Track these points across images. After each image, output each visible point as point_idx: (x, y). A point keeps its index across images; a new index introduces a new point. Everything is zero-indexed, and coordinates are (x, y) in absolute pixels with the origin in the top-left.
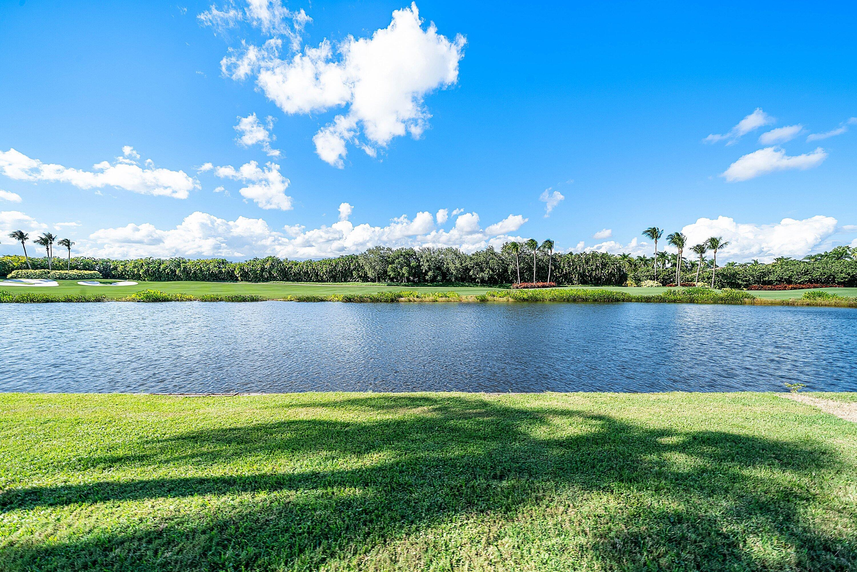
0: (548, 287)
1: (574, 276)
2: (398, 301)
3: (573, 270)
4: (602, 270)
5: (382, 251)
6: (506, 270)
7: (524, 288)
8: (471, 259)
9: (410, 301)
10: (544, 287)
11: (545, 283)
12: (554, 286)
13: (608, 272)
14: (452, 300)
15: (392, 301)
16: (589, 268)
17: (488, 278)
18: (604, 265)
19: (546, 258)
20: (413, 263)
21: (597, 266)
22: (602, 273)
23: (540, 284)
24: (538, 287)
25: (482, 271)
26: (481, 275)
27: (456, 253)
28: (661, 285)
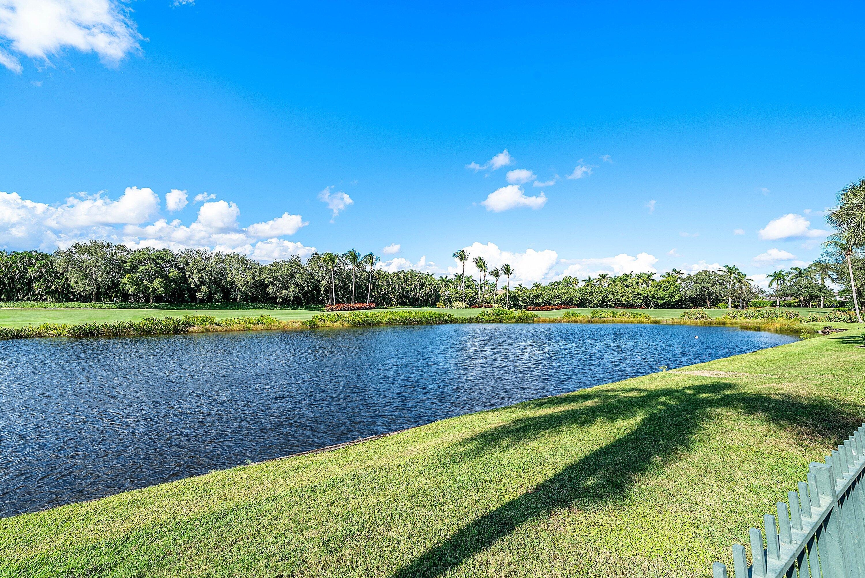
0: (368, 309)
1: (393, 296)
2: (186, 332)
3: (392, 289)
4: (420, 290)
5: (108, 251)
6: (316, 288)
7: (341, 310)
8: (270, 271)
9: (208, 331)
10: (364, 308)
11: (365, 305)
12: (374, 308)
13: (425, 293)
14: (273, 328)
15: (177, 331)
16: (408, 287)
17: (294, 297)
18: (422, 285)
19: (365, 275)
20: (174, 273)
21: (415, 286)
22: (419, 293)
23: (360, 305)
24: (358, 309)
25: (285, 287)
26: (284, 293)
27: (244, 261)
28: (468, 306)
